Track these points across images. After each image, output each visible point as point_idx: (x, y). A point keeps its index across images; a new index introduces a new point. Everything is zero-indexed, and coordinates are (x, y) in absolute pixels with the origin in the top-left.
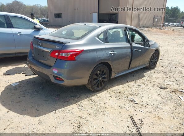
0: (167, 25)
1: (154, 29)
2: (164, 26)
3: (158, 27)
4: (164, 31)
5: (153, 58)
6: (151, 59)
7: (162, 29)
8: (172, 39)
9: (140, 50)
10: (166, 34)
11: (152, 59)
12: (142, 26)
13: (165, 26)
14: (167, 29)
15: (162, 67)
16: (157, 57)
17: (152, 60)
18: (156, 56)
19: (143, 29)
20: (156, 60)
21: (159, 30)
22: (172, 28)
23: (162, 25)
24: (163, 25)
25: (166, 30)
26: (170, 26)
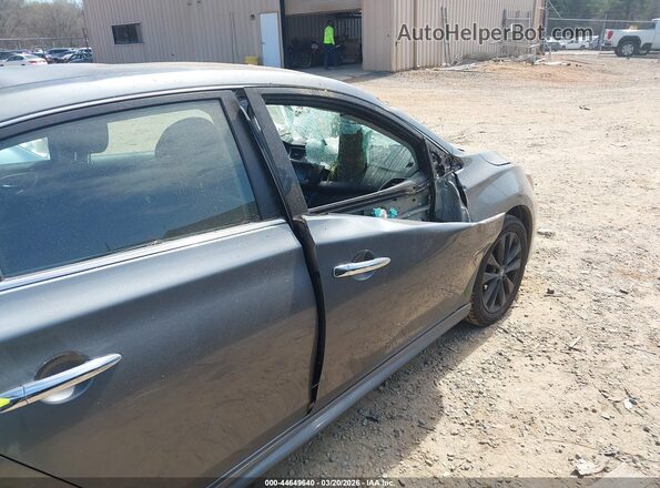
0: (556, 48)
1: (508, 64)
2: (542, 50)
3: (521, 57)
4: (543, 70)
5: (492, 261)
6: (486, 267)
7: (537, 62)
8: (580, 103)
9: (386, 260)
10: (555, 85)
11: (490, 269)
12: (459, 57)
13: (548, 50)
14: (553, 61)
15: (550, 292)
16: (518, 249)
17: (488, 276)
18: (514, 244)
19: (462, 67)
20: (517, 265)
21: (524, 69)
22: (576, 58)
23: (535, 45)
24: (541, 47)
25: (553, 66)
26: (564, 48)
